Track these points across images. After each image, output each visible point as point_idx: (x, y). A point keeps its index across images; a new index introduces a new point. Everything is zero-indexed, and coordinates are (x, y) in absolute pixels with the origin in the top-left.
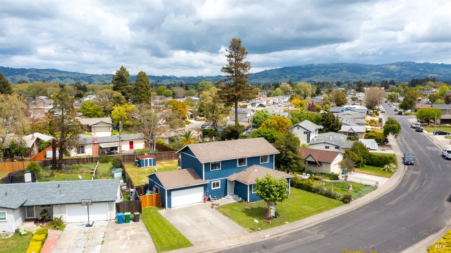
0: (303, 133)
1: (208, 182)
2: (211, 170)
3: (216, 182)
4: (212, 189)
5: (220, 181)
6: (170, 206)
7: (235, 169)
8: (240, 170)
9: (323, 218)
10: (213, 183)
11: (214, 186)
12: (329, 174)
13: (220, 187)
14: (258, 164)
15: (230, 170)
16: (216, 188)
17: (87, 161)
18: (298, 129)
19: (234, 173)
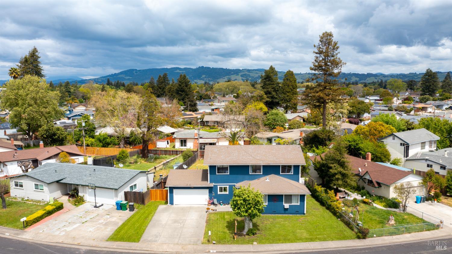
0: (400, 144)
1: (212, 185)
2: (217, 174)
3: (223, 186)
4: (219, 193)
5: (228, 186)
6: (172, 203)
7: (247, 176)
8: (253, 178)
9: (301, 249)
10: (220, 187)
11: (221, 191)
12: (388, 199)
13: (228, 193)
14: (277, 173)
15: (240, 177)
16: (223, 193)
17: (173, 153)
18: (394, 139)
19: (245, 180)
